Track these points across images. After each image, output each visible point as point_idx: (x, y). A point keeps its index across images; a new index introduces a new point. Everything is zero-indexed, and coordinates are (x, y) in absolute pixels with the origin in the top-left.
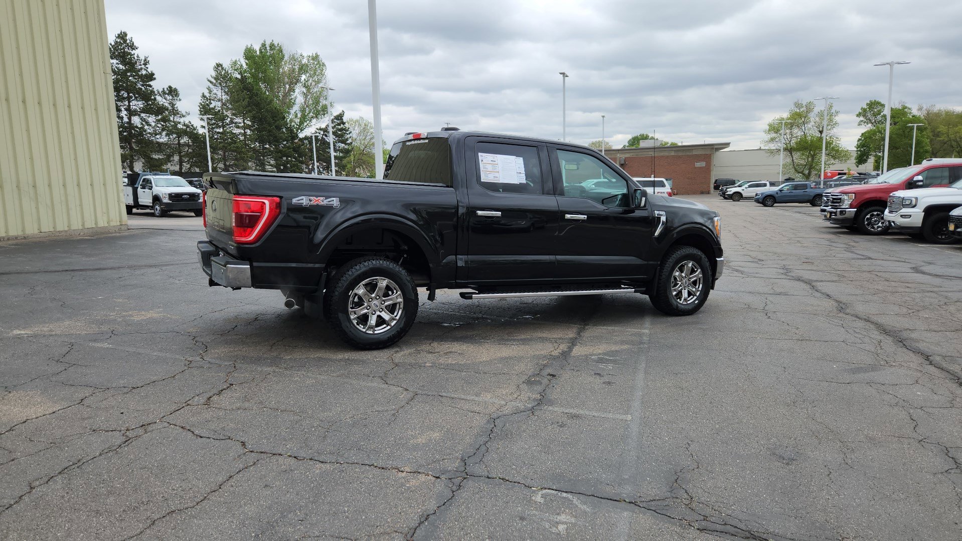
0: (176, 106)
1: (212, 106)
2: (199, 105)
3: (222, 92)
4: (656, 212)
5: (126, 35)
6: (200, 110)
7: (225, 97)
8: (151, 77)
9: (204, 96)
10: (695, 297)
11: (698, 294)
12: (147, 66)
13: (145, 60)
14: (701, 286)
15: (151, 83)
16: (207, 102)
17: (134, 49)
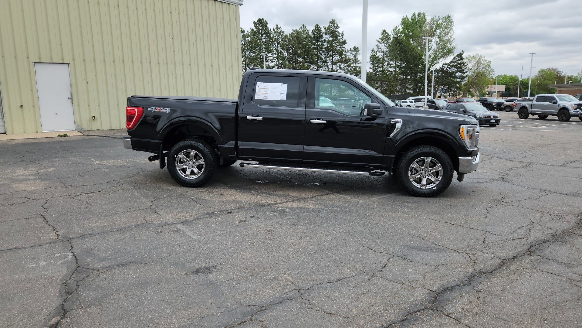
0: (357, 58)
1: (377, 56)
2: (370, 56)
3: (384, 47)
4: (393, 120)
5: (334, 21)
6: (370, 59)
7: (385, 50)
8: (344, 43)
9: (373, 50)
10: (435, 185)
11: (437, 183)
12: (343, 37)
13: (342, 34)
14: (441, 178)
15: (344, 46)
16: (375, 54)
17: (338, 28)
